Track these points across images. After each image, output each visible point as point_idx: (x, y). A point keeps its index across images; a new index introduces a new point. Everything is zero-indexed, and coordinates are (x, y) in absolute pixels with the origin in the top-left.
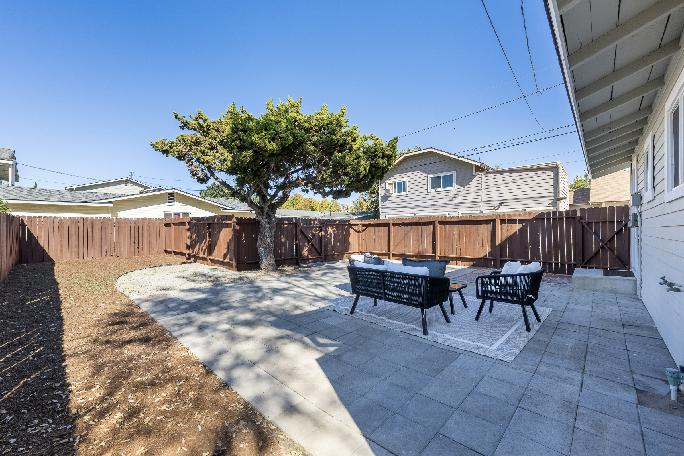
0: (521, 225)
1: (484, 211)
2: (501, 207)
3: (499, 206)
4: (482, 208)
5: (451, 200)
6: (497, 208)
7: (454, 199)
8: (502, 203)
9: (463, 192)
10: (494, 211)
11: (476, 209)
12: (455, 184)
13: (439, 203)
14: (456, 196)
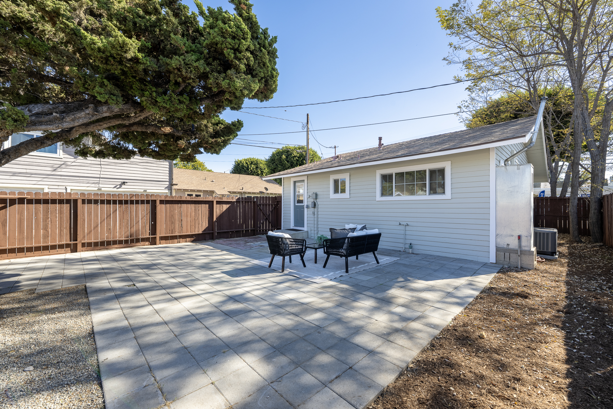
0: (228, 206)
1: (103, 189)
2: (123, 186)
3: (121, 185)
4: (101, 185)
5: (55, 170)
6: (118, 186)
7: (59, 170)
8: (124, 183)
9: (74, 164)
10: (115, 189)
11: (93, 185)
12: (61, 151)
13: (28, 171)
14: (63, 166)
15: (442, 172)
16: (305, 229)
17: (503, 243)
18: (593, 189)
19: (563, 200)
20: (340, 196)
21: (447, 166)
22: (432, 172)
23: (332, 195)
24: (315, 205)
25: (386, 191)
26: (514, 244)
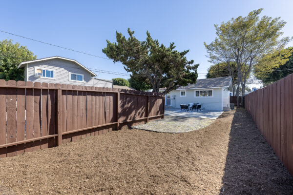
12: (83, 80)
15: (211, 91)
16: (171, 105)
17: (224, 106)
18: (242, 95)
19: (236, 97)
20: (183, 96)
21: (213, 90)
22: (209, 91)
23: (181, 96)
24: (174, 99)
25: (197, 95)
26: (226, 106)
